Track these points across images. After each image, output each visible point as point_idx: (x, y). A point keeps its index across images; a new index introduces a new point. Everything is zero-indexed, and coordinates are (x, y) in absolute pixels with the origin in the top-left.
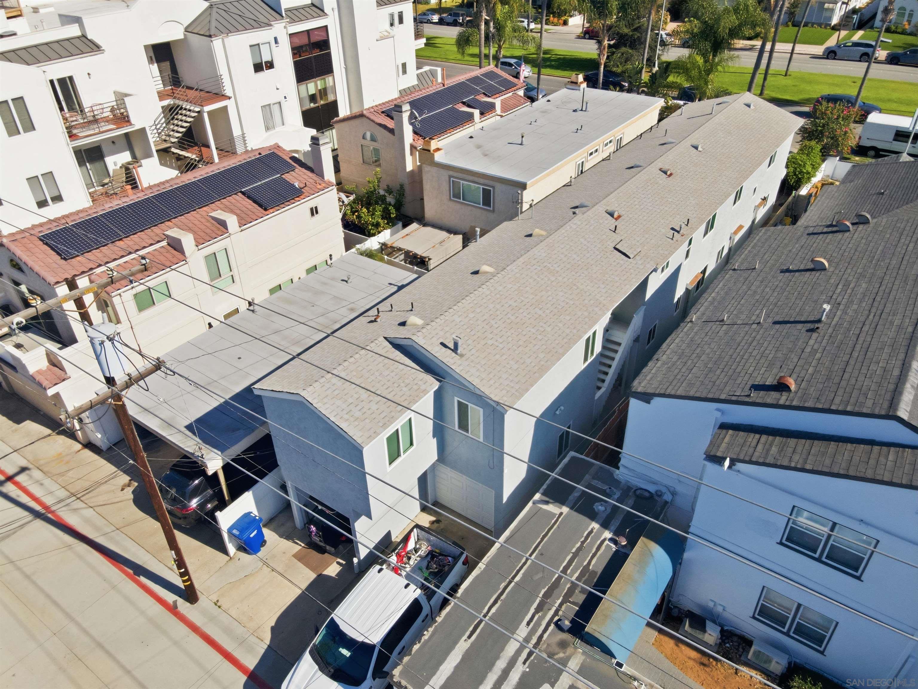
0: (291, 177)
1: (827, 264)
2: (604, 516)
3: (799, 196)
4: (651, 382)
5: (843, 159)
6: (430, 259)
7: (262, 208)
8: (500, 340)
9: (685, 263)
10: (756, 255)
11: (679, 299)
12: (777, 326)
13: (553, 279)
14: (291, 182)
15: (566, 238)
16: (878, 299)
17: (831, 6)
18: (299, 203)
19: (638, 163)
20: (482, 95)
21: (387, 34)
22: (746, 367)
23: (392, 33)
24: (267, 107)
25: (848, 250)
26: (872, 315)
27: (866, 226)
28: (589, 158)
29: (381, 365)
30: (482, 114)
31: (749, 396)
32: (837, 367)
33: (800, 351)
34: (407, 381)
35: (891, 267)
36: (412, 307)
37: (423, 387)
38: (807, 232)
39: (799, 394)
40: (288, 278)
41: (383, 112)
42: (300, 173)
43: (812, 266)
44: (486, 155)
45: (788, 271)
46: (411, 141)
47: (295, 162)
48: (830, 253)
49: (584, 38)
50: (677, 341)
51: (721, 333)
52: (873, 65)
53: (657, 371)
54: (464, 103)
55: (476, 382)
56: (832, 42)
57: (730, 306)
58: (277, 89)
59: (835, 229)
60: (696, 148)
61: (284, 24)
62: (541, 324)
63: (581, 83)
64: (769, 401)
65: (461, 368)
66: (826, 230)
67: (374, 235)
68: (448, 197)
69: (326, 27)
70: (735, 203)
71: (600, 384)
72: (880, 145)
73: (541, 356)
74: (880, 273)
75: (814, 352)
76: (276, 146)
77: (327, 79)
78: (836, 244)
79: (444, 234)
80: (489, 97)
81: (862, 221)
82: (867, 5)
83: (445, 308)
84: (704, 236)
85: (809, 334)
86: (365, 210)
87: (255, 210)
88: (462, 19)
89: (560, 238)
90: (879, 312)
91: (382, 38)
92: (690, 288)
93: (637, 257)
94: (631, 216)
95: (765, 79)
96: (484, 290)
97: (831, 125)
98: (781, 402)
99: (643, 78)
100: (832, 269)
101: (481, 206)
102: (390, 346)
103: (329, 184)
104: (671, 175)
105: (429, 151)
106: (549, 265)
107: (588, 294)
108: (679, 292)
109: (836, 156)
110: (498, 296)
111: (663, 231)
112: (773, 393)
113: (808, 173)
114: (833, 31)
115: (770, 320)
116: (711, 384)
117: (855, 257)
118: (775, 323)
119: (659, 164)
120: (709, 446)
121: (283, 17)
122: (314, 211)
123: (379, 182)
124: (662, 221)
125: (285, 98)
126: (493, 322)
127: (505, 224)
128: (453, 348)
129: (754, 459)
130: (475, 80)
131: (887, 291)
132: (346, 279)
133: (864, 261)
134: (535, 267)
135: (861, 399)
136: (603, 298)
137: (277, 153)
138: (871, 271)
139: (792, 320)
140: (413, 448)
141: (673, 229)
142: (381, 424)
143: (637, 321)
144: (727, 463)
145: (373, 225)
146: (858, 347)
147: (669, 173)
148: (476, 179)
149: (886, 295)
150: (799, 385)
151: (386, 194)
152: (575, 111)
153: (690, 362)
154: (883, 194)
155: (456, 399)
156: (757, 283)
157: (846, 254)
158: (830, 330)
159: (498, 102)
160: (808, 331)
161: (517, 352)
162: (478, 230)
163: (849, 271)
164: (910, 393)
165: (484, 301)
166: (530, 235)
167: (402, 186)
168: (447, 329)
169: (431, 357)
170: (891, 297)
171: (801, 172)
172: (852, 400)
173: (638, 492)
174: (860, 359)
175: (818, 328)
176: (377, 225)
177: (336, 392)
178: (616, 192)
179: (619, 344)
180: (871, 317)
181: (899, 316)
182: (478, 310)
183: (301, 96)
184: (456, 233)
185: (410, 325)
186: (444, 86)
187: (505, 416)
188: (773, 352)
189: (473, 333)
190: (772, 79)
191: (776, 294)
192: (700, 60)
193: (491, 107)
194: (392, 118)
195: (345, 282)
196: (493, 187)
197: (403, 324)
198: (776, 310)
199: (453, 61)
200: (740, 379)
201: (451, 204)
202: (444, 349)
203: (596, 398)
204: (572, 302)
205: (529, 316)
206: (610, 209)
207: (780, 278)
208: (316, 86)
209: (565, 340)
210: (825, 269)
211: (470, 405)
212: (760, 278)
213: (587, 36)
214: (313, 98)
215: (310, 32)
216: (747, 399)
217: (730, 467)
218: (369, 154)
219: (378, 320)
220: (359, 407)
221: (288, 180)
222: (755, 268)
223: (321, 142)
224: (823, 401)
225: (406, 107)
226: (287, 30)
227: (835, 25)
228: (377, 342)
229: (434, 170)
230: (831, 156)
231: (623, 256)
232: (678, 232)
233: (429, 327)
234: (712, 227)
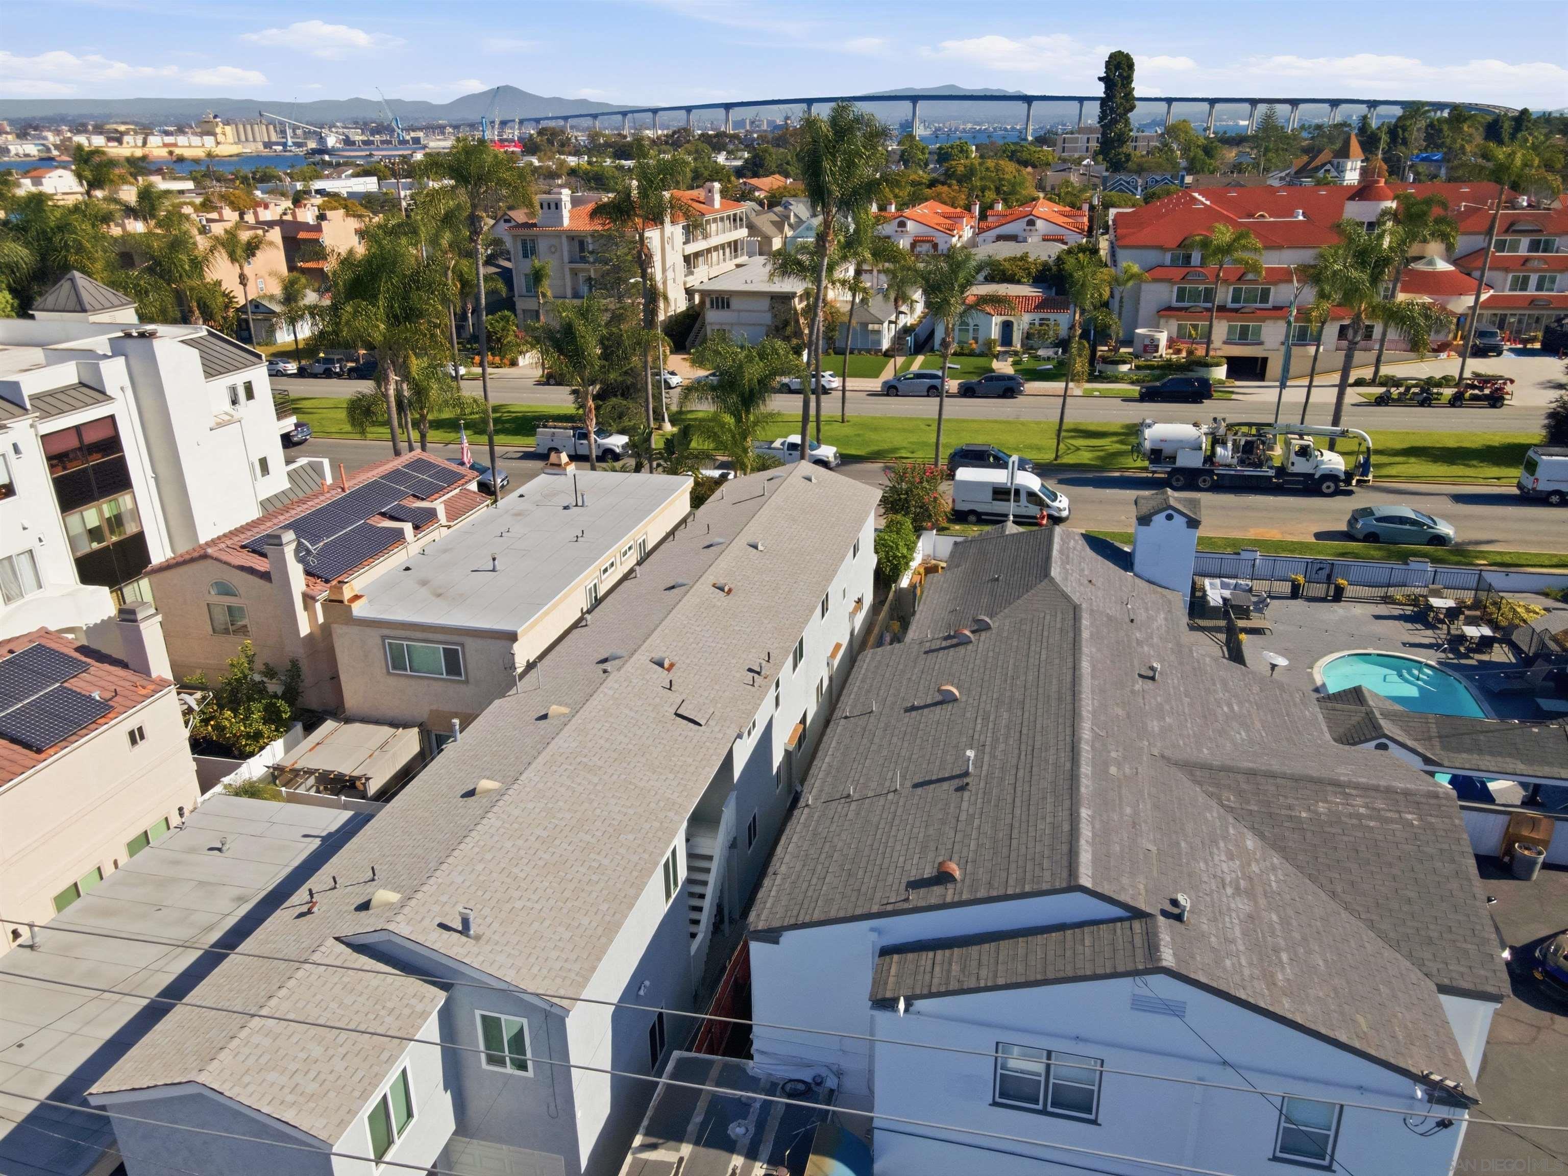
0: (82, 684)
1: (957, 693)
2: (747, 1141)
3: (901, 590)
4: (774, 910)
5: (941, 530)
6: (368, 779)
7: (31, 750)
8: (535, 897)
9: (776, 715)
10: (868, 691)
11: (779, 768)
12: (919, 790)
13: (596, 780)
14: (84, 693)
15: (602, 713)
16: (1025, 731)
17: (876, 327)
18: (106, 727)
19: (680, 581)
20: (411, 498)
21: (227, 418)
22: (894, 859)
23: (237, 415)
24: (6, 563)
25: (976, 668)
26: (1023, 753)
27: (988, 633)
28: (603, 577)
29: (339, 986)
30: (416, 527)
31: (907, 900)
32: (1001, 835)
33: (954, 821)
34: (389, 1005)
35: (1029, 685)
36: (374, 874)
37: (419, 1008)
38: (923, 650)
39: (967, 882)
40: (89, 867)
41: (243, 547)
42: (100, 673)
43: (940, 698)
44: (439, 595)
45: (913, 708)
46: (303, 588)
47: (86, 656)
48: (957, 675)
49: (547, 383)
50: (795, 839)
51: (851, 815)
52: (946, 400)
53: (778, 892)
54: (383, 515)
55: (510, 976)
56: (888, 374)
57: (853, 772)
58: (24, 529)
59: (955, 641)
60: (756, 547)
61: (30, 421)
62: (592, 856)
63: (567, 464)
64: (933, 901)
65: (481, 958)
66: (944, 644)
67: (251, 755)
68: (385, 671)
69: (112, 417)
70: (823, 615)
71: (693, 929)
72: (980, 508)
73: (604, 907)
74: (1018, 696)
75: (972, 817)
76: (43, 633)
77: (120, 500)
78: (961, 662)
79: (386, 731)
80: (423, 499)
81: (981, 628)
82: (920, 322)
83: (432, 865)
84: (794, 669)
85: (959, 794)
86: (228, 713)
87: (16, 757)
88: (341, 368)
89: (593, 714)
90: (1030, 748)
91: (220, 425)
92: (790, 748)
93: (710, 722)
94: (688, 661)
95: (818, 430)
96: (492, 820)
97: (915, 492)
98: (949, 899)
99: (653, 446)
100: (964, 699)
101: (444, 676)
102: (349, 951)
103: (162, 684)
104: (730, 590)
105: (341, 602)
106: (585, 760)
107: (653, 793)
108: (778, 758)
109: (932, 529)
110: (516, 826)
111: (738, 675)
112: (935, 888)
113: (904, 557)
114: (886, 359)
115: (908, 784)
116: (855, 893)
117: (986, 678)
118: (916, 786)
119: (710, 578)
120: (873, 985)
121: (26, 410)
122: (137, 736)
123: (251, 662)
124: (734, 661)
125: (40, 540)
126: (515, 870)
127: (497, 703)
128: (460, 928)
129: (934, 990)
130: (396, 475)
131: (1032, 719)
132: (219, 846)
133: (998, 682)
134: (564, 766)
135: (1037, 872)
136: (676, 794)
137: (48, 645)
138: (1008, 694)
139: (934, 778)
140: (414, 1121)
141: (750, 670)
142: (357, 1094)
143: (728, 815)
144: (902, 1005)
145: (248, 736)
146: (1018, 800)
147: (726, 589)
148: (431, 636)
149: (1032, 724)
150: (964, 870)
151: (265, 679)
152: (566, 508)
153: (820, 867)
154: (997, 579)
155: (478, 1013)
156: (879, 733)
157: (975, 675)
158: (982, 784)
159: (439, 505)
160: (957, 790)
161: (565, 911)
162: (456, 721)
163: (984, 697)
164: (1087, 851)
165: (496, 838)
166: (544, 717)
167: (295, 664)
168: (444, 898)
169: (426, 953)
170: (1038, 726)
171: (895, 557)
172: (1029, 876)
173: (788, 1087)
174: (1024, 818)
175: (967, 784)
176: (258, 735)
177: (263, 1061)
178: (659, 629)
179: (710, 858)
180: (1023, 757)
181: (1052, 751)
182: (488, 856)
183: (71, 534)
184: (406, 726)
185: (378, 907)
186: (343, 490)
187: (567, 1020)
188: (923, 830)
189: (487, 896)
190: (827, 428)
191: (906, 744)
192: (729, 419)
193: (431, 515)
194: (263, 555)
195: (216, 852)
196: (462, 645)
197: (365, 906)
198: (912, 767)
199: (337, 436)
200: (890, 879)
201: (392, 681)
202: (446, 934)
203: (692, 953)
204: (631, 811)
205: (570, 848)
206: (657, 656)
207: (906, 720)
208: (100, 512)
209: (635, 874)
210: (956, 700)
211: (503, 1017)
212: (882, 725)
213: (552, 381)
214: (94, 534)
215: (82, 428)
216: (906, 906)
217: (907, 1010)
218: (222, 617)
219: (315, 909)
220: (312, 1075)
221: (78, 690)
222: (872, 712)
223: (140, 616)
224: (996, 885)
225: (289, 537)
226: (36, 430)
227: (887, 350)
228: (323, 949)
229: (355, 630)
230: (926, 529)
231: (691, 725)
232: (759, 673)
233: (413, 903)
234: (801, 656)
